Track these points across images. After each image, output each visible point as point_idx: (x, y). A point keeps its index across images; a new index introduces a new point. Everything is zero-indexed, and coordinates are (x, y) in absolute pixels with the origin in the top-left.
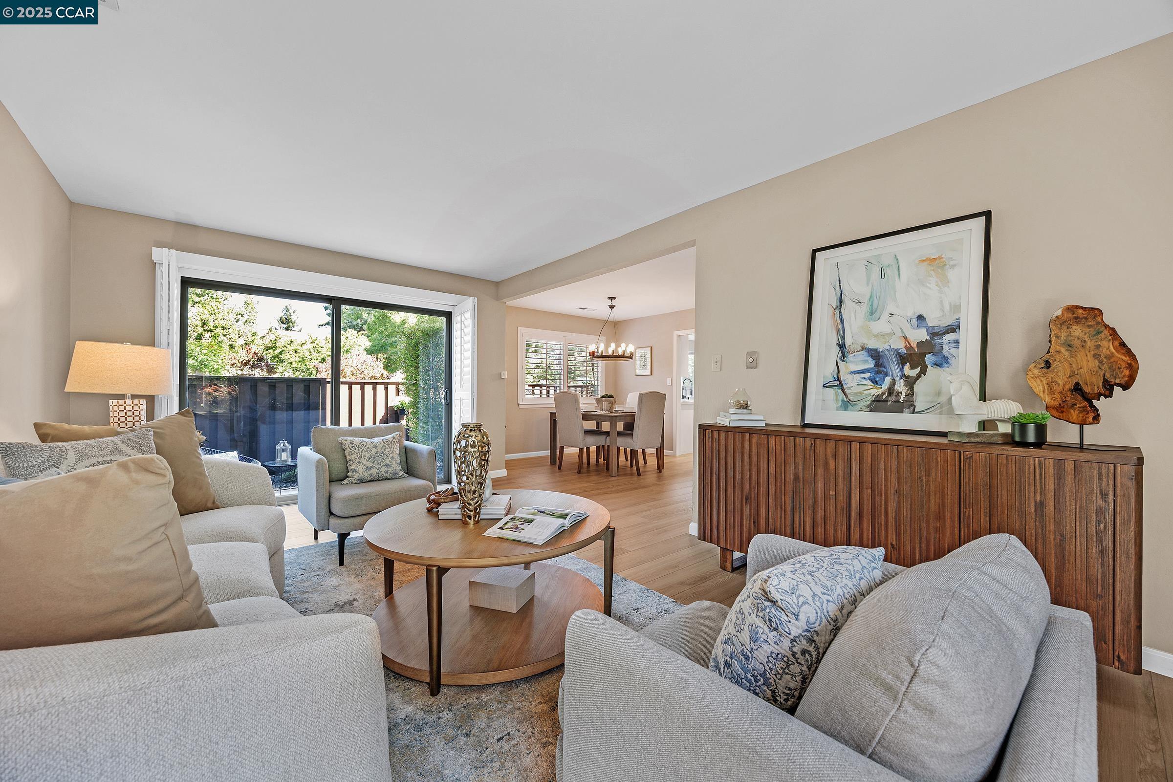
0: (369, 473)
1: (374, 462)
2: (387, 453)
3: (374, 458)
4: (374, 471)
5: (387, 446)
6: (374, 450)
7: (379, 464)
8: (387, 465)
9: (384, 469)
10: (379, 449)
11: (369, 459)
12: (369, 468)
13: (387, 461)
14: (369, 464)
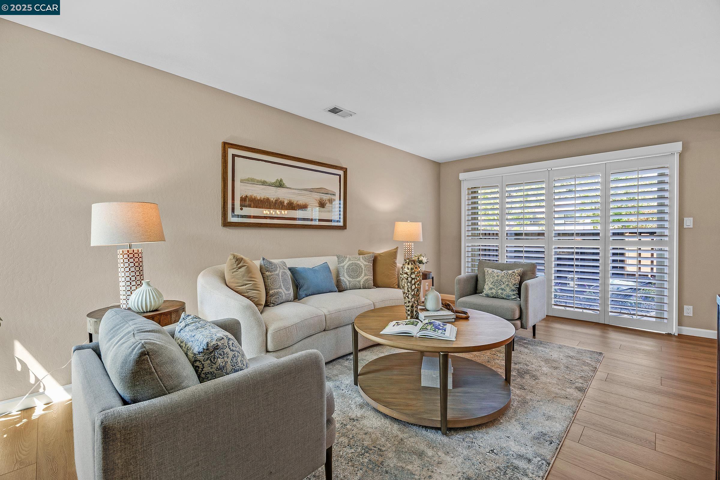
0: (491, 292)
1: (494, 285)
2: (504, 281)
3: (495, 283)
4: (494, 291)
5: (505, 277)
6: (496, 278)
7: (497, 287)
8: (502, 289)
9: (500, 291)
10: (500, 278)
11: (492, 283)
12: (491, 289)
13: (503, 286)
14: (491, 286)
